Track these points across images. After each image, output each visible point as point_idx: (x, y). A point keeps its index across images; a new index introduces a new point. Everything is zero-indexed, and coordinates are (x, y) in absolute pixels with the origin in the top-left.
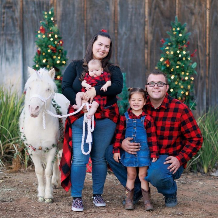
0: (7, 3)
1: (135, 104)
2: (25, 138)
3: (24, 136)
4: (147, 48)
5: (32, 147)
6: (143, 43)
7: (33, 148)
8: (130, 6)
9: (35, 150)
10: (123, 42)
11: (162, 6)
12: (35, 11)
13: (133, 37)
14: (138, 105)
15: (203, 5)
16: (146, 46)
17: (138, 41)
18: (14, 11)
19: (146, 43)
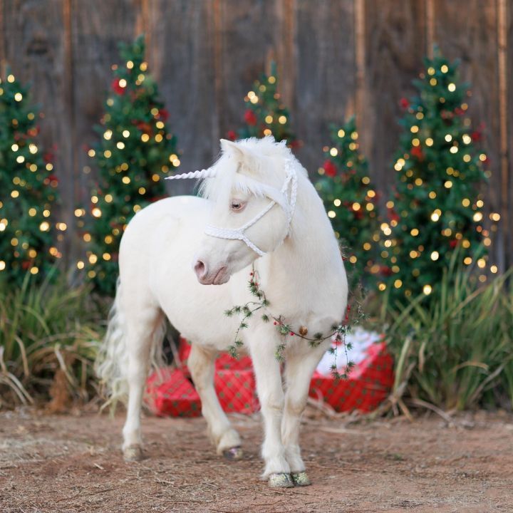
0: (35, 41)
8: (322, 45)
11: (396, 43)
12: (101, 60)
15: (492, 41)
18: (51, 61)
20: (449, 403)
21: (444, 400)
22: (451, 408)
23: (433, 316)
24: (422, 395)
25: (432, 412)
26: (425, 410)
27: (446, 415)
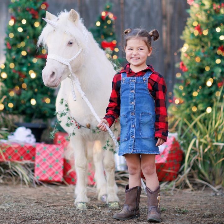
1: (133, 56)
2: (68, 109)
3: (66, 106)
4: (166, 24)
5: (76, 122)
6: (159, 18)
7: (77, 124)
9: (79, 127)
10: (132, 17)
13: (145, 10)
14: (138, 56)
16: (164, 21)
17: (153, 15)
19: (164, 17)
20: (217, 181)
21: (214, 179)
22: (218, 184)
23: (207, 128)
24: (201, 176)
25: (207, 186)
26: (202, 185)
27: (215, 189)
